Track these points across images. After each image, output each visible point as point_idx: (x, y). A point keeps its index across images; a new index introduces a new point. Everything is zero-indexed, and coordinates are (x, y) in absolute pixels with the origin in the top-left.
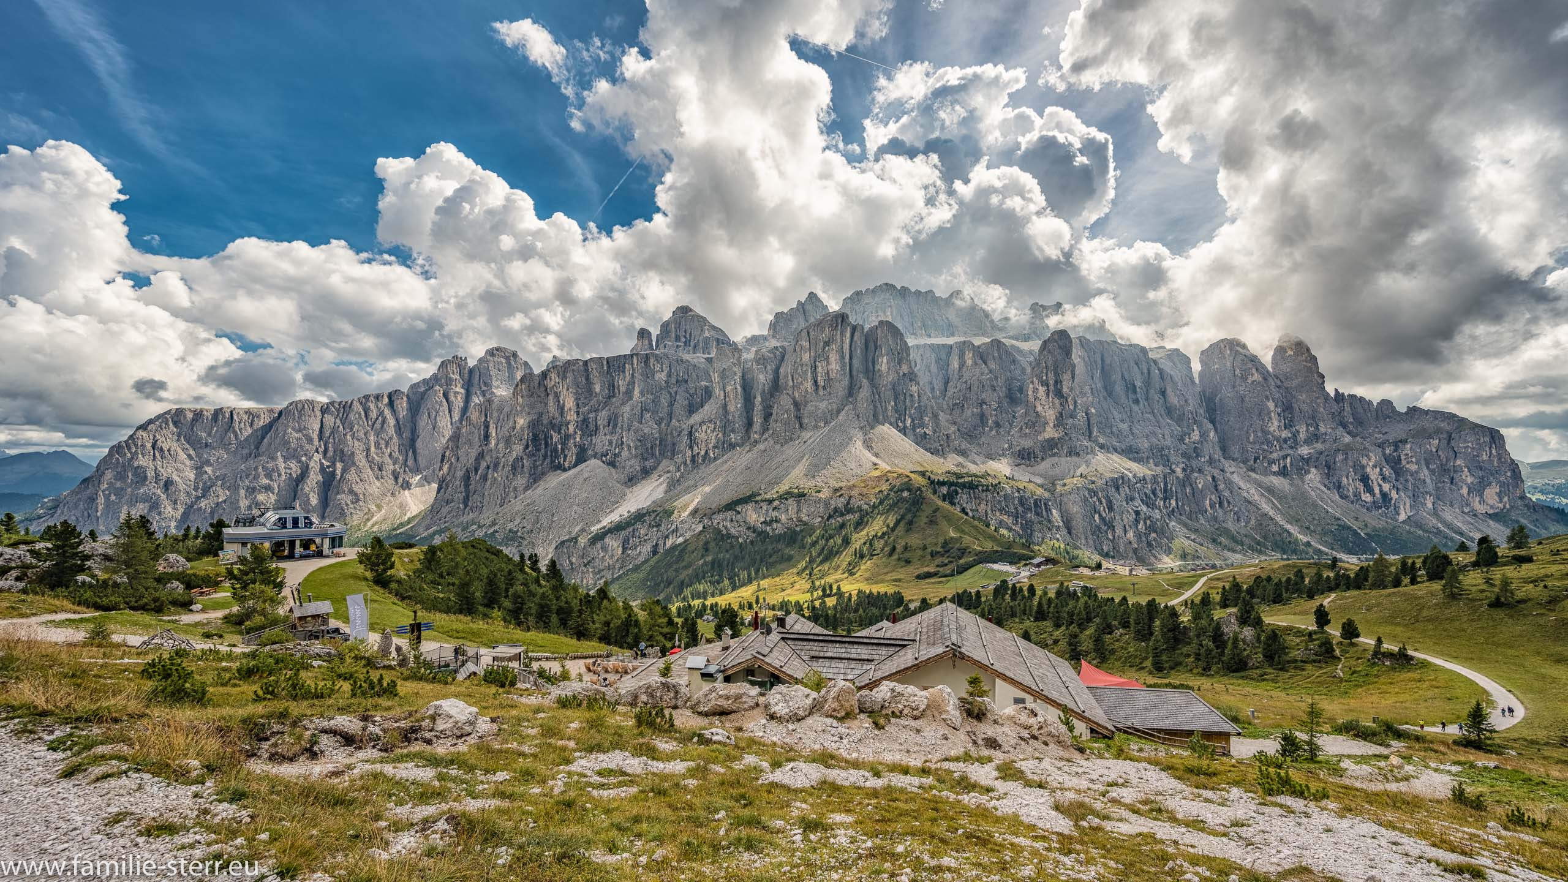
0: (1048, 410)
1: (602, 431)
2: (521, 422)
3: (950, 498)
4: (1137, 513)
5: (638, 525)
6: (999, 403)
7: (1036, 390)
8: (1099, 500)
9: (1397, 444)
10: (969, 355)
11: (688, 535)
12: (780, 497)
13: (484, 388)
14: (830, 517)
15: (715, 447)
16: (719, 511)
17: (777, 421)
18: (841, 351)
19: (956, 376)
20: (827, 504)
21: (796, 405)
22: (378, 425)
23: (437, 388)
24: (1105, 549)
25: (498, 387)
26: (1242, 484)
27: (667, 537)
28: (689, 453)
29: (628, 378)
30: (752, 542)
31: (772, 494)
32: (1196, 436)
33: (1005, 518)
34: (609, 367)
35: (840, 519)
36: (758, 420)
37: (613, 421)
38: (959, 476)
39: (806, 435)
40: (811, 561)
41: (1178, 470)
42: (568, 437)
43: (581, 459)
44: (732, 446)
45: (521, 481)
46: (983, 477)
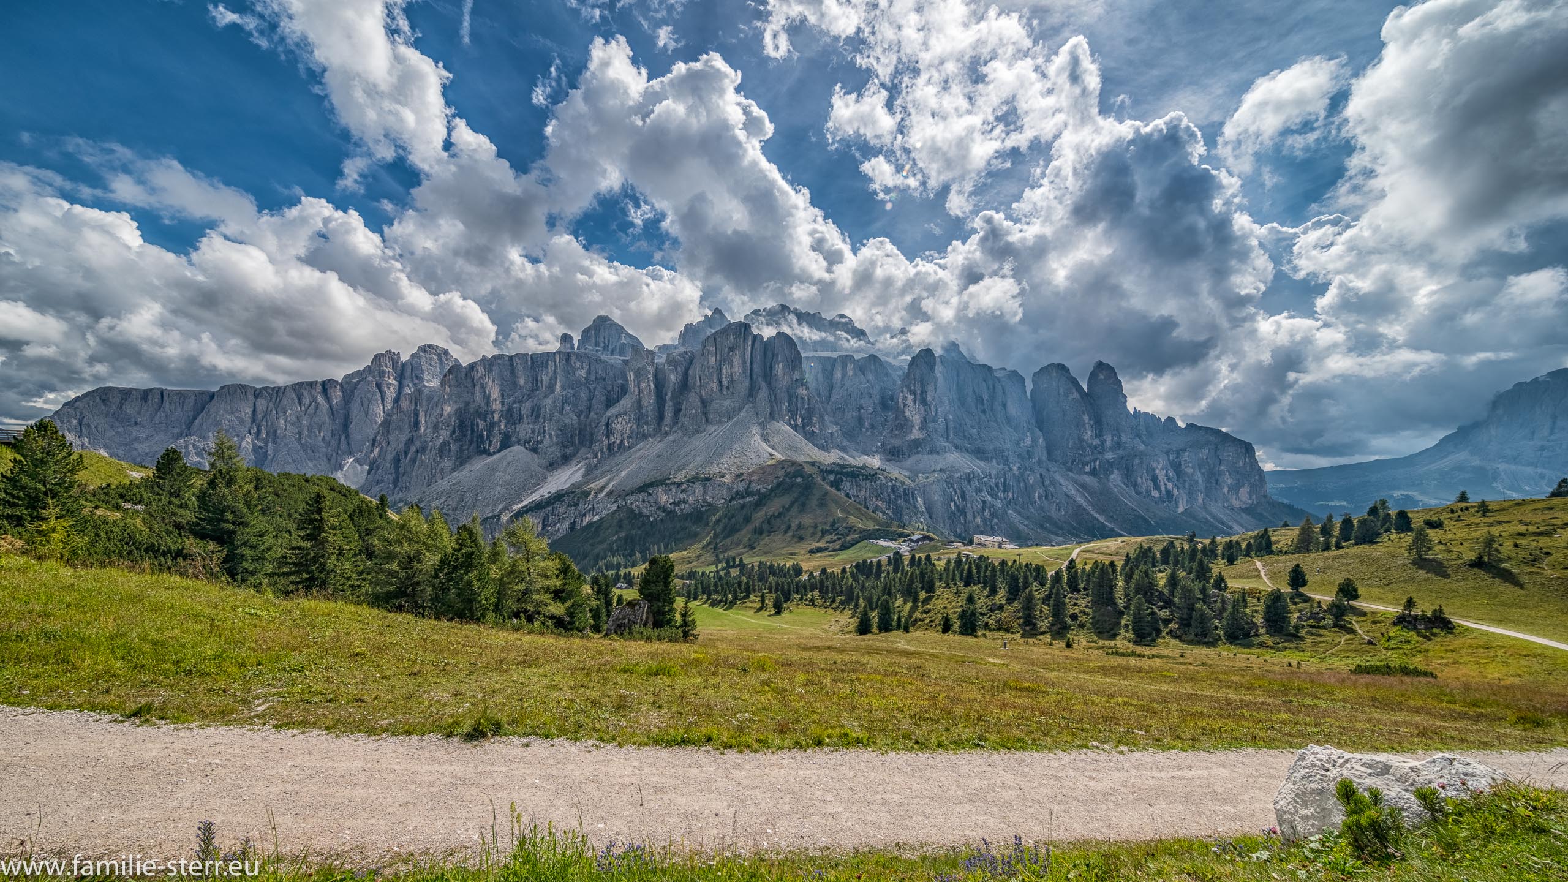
0: (914, 414)
1: (525, 420)
2: (448, 409)
3: (836, 484)
4: (984, 502)
5: (557, 504)
6: (875, 408)
7: (905, 398)
8: (955, 490)
9: (1179, 452)
10: (850, 367)
11: (604, 513)
12: (688, 481)
13: (416, 381)
14: (732, 499)
15: (629, 437)
16: (633, 493)
17: (685, 416)
18: (743, 357)
19: (839, 385)
20: (729, 488)
21: (703, 402)
22: (311, 411)
23: (370, 378)
24: (959, 531)
25: (430, 381)
26: (1062, 481)
27: (584, 515)
28: (606, 442)
29: (551, 374)
30: (662, 520)
31: (680, 477)
32: (1028, 441)
33: (880, 503)
34: (533, 363)
35: (741, 501)
36: (668, 415)
37: (536, 412)
38: (842, 466)
39: (711, 428)
40: (716, 536)
41: (1015, 468)
42: (493, 424)
43: (506, 444)
44: (645, 437)
45: (447, 464)
46: (862, 468)
